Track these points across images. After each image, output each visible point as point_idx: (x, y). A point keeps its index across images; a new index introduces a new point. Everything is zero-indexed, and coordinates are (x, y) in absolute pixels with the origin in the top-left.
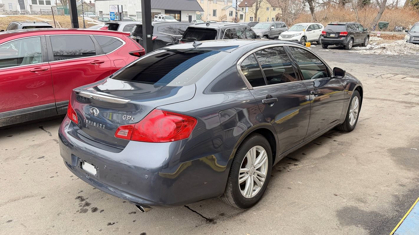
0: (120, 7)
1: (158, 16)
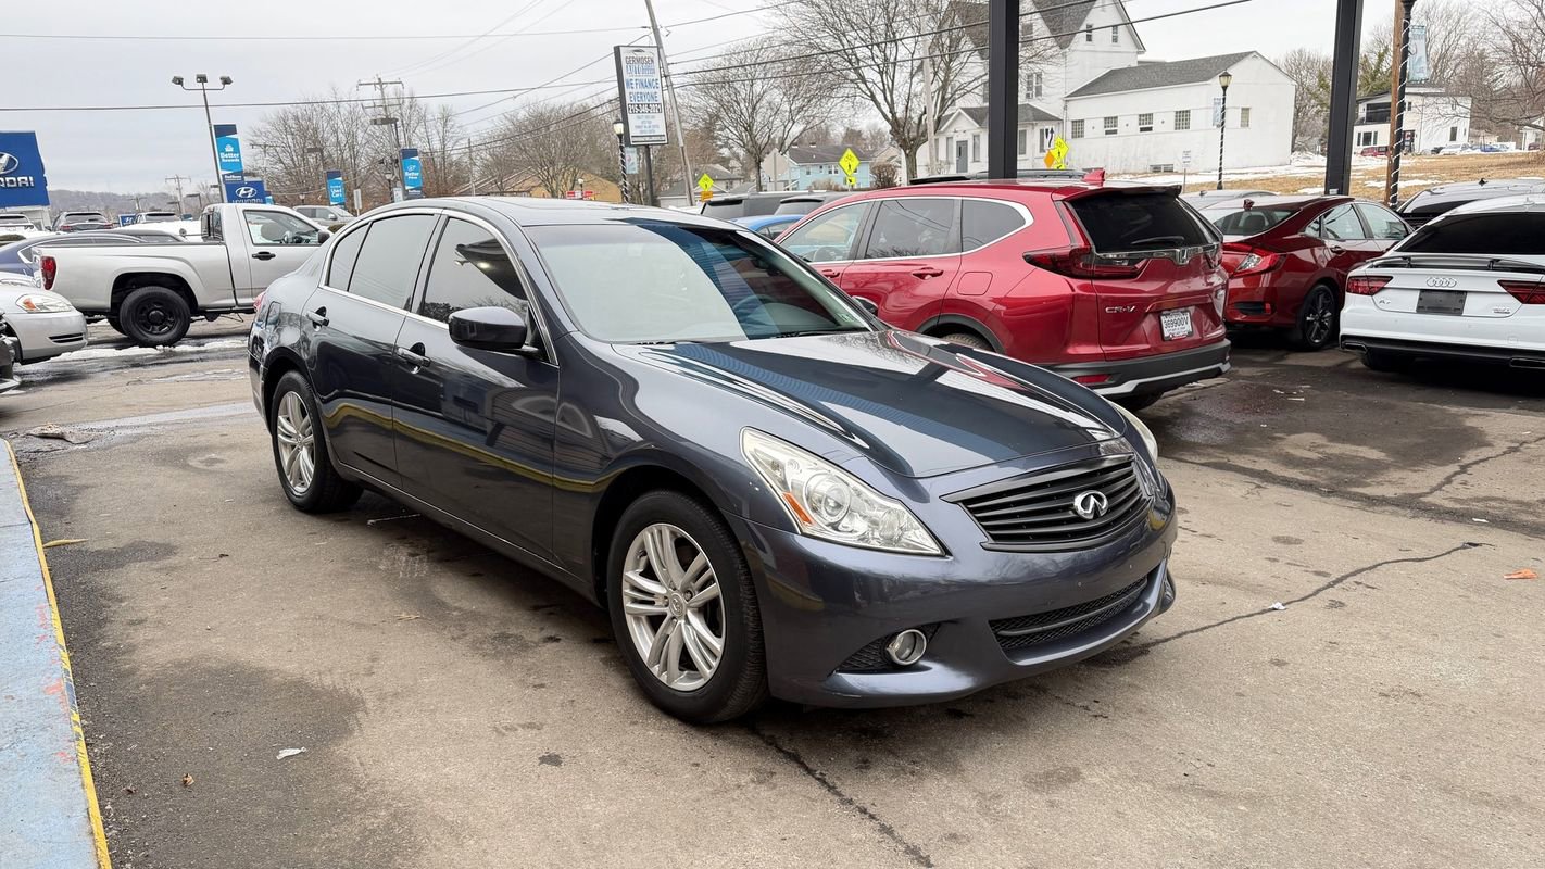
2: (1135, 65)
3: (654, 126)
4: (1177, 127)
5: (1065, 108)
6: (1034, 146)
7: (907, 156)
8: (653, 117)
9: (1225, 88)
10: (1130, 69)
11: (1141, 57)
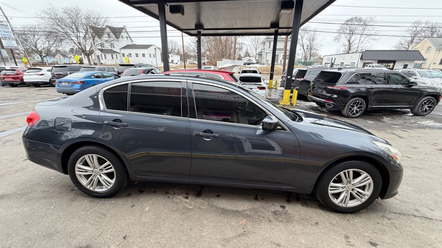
0: (334, 59)
1: (369, 65)
2: (132, 44)
3: (13, 44)
4: (143, 57)
5: (120, 51)
6: (115, 58)
7: (87, 57)
8: (12, 41)
9: (156, 51)
10: (131, 45)
11: (132, 43)
